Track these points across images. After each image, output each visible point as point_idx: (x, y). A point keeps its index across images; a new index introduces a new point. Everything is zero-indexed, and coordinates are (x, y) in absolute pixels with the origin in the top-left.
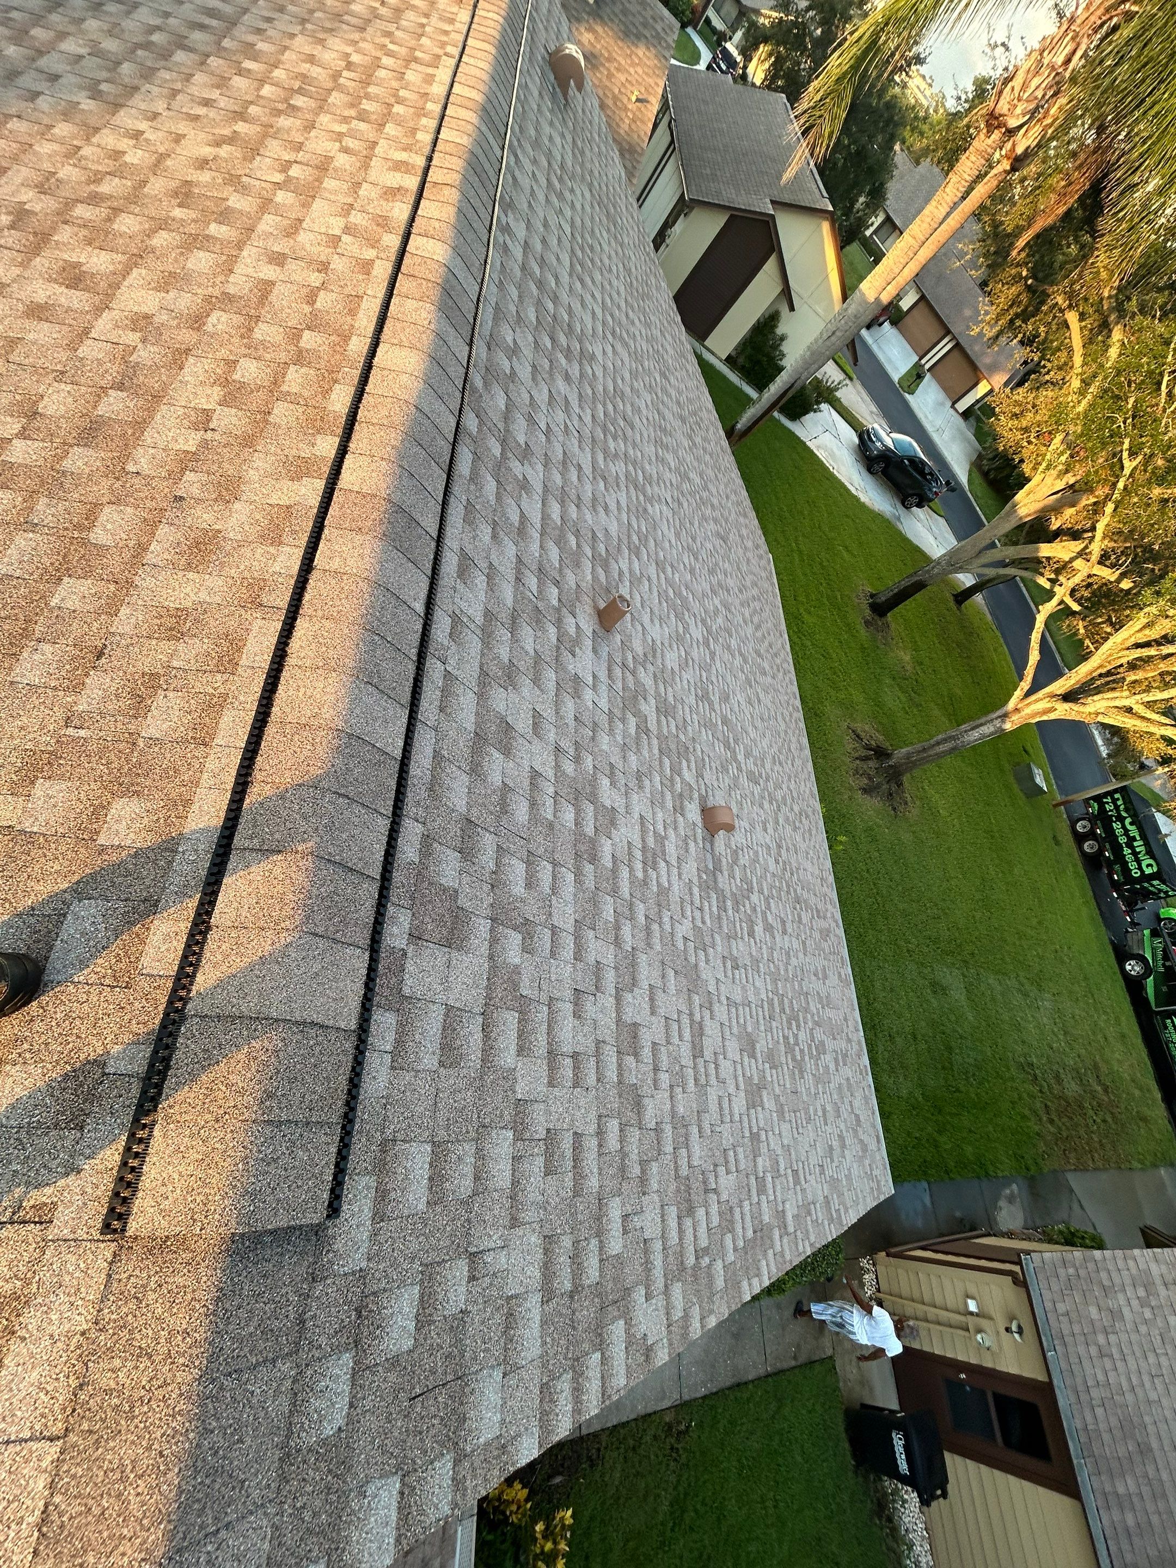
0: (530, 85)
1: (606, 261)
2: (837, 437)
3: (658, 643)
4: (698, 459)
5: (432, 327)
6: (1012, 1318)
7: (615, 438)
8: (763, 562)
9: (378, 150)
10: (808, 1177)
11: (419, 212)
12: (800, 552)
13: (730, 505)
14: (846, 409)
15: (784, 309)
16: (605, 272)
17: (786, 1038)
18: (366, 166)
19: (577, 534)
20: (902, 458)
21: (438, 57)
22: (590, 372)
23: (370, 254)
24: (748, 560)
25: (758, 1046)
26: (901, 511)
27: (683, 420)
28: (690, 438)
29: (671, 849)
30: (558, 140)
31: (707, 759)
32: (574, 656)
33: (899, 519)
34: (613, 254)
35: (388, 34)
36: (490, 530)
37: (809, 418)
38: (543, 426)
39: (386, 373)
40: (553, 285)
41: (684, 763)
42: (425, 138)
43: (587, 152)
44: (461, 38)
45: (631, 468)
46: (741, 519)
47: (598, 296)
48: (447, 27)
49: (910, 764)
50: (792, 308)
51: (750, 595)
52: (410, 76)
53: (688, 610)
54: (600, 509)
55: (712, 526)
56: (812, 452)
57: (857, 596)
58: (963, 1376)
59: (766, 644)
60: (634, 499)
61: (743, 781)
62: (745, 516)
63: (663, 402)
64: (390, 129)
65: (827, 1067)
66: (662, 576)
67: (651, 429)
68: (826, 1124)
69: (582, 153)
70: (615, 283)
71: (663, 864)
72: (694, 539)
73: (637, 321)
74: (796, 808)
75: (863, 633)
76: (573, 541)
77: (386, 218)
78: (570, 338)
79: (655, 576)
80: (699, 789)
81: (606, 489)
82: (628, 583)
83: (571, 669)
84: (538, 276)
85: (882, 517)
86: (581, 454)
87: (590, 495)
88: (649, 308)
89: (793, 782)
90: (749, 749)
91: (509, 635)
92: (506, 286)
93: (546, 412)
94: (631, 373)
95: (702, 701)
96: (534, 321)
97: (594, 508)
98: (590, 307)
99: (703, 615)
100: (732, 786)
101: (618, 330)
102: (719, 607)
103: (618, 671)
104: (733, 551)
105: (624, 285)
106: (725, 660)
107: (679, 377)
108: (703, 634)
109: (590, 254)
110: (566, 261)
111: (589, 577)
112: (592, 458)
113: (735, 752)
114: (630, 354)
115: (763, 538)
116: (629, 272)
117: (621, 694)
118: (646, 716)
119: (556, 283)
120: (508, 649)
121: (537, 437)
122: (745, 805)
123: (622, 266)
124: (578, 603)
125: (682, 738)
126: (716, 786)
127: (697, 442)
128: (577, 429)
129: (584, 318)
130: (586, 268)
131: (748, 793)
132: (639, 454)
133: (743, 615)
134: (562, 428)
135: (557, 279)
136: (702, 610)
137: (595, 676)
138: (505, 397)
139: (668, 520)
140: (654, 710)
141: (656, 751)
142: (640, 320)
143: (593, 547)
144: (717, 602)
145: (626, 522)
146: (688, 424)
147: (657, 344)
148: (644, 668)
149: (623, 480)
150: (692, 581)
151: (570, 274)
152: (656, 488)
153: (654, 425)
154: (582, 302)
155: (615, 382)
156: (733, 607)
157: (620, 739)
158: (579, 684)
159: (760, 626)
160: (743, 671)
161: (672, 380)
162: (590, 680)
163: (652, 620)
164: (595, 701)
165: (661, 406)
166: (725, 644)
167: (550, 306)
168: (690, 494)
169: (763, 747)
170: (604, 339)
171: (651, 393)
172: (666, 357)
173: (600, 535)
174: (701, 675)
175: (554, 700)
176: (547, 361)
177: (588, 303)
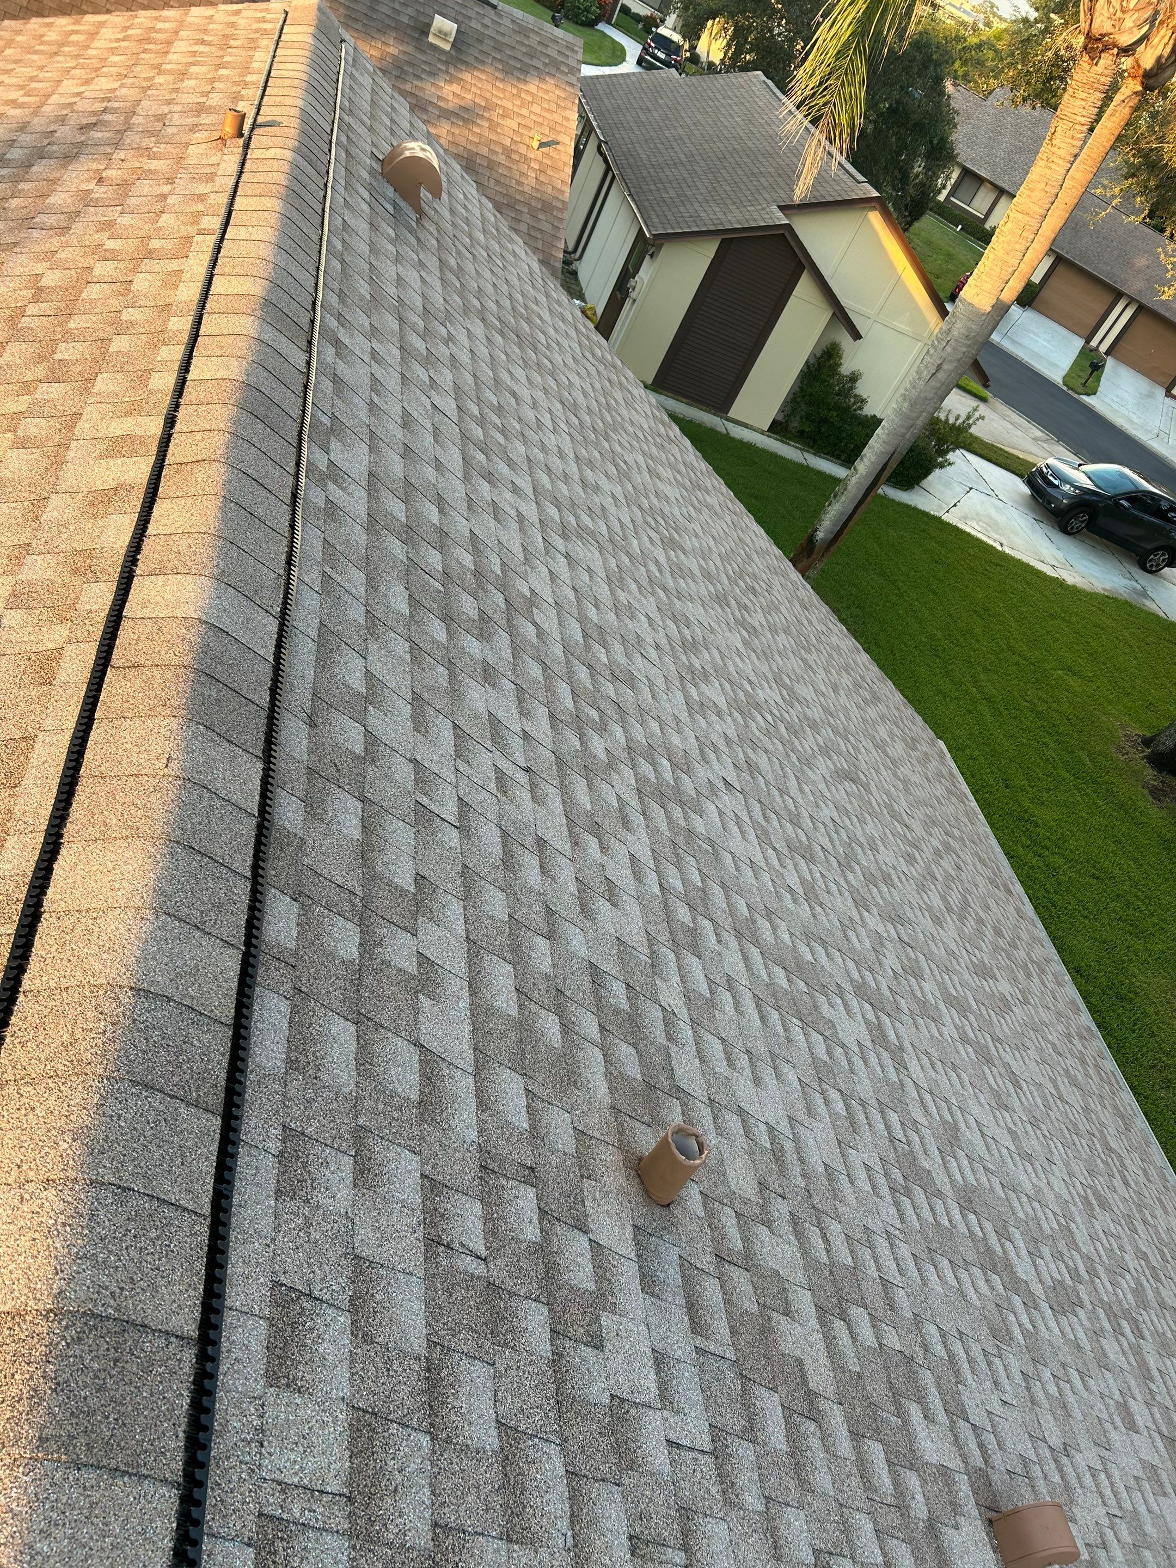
0: (351, 221)
1: (530, 415)
2: (992, 493)
3: (784, 1126)
4: (766, 656)
5: (175, 767)
7: (602, 728)
8: (934, 764)
9: (83, 427)
11: (151, 529)
12: (989, 699)
13: (843, 699)
14: (991, 447)
15: (845, 339)
16: (530, 434)
18: (57, 463)
19: (558, 1001)
20: (1115, 499)
21: (189, 239)
22: (530, 631)
23: (56, 635)
24: (906, 782)
26: (1144, 580)
27: (721, 599)
28: (742, 623)
30: (412, 276)
31: (958, 1349)
32: (599, 1347)
33: (1144, 594)
34: (540, 395)
35: (109, 225)
36: (347, 1162)
38: (450, 811)
39: (67, 923)
40: (435, 517)
41: (914, 1411)
42: (165, 381)
43: (469, 267)
44: (223, 200)
46: (872, 713)
47: (524, 483)
48: (203, 189)
50: (856, 335)
51: (928, 854)
52: (141, 282)
53: (824, 990)
54: (602, 906)
55: (823, 766)
56: (956, 529)
57: (1119, 749)
59: (989, 933)
60: (664, 827)
61: (1050, 1328)
62: (877, 699)
63: (679, 596)
64: (104, 383)
66: (755, 952)
67: (668, 660)
69: (460, 272)
70: (551, 440)
72: (795, 821)
73: (603, 482)
75: (1153, 812)
76: (552, 1029)
77: (89, 553)
78: (481, 594)
79: (741, 965)
80: (965, 1458)
81: (604, 848)
82: (690, 1033)
83: (598, 1393)
84: (404, 520)
85: (1115, 599)
86: (542, 812)
87: (573, 888)
88: (620, 444)
89: (1140, 1227)
90: (1034, 1227)
91: (425, 1440)
92: (339, 579)
93: (452, 778)
94: (609, 581)
95: (908, 1193)
96: (404, 608)
97: (586, 911)
98: (513, 513)
99: (856, 976)
100: (1030, 1370)
101: (572, 520)
102: (881, 930)
103: (712, 1292)
104: (873, 788)
105: (570, 435)
106: (925, 1045)
107: (699, 530)
108: (867, 1022)
109: (498, 422)
110: (453, 459)
111: (602, 1089)
112: (564, 803)
113: (1009, 1266)
114: (601, 549)
115: (919, 719)
116: (574, 408)
117: (730, 1354)
118: (800, 1362)
119: (441, 511)
120: (427, 1491)
121: (441, 844)
122: (1071, 1399)
123: (559, 406)
124: (586, 1183)
125: (892, 1340)
126: (998, 1409)
127: (756, 624)
128: (523, 765)
129: (504, 540)
130: (495, 449)
131: (1066, 1355)
132: (655, 726)
133: (930, 909)
134: (492, 786)
135: (440, 502)
136: (851, 965)
137: (660, 1360)
138: (359, 805)
139: (739, 821)
140: (814, 1323)
141: (845, 1447)
142: (607, 475)
143: (599, 1007)
144: (873, 921)
145: (657, 891)
146: (733, 602)
147: (647, 497)
148: (768, 1224)
149: (634, 802)
150: (814, 916)
151: (466, 478)
152: (701, 772)
153: (672, 648)
154: (497, 512)
155: (582, 619)
156: (907, 908)
157: (753, 1501)
158: (623, 1420)
159: (966, 905)
160: (965, 1040)
161: (688, 542)
162: (649, 1383)
163: (757, 1081)
164: (672, 1436)
165: (678, 604)
166: (914, 1006)
167: (434, 559)
168: (768, 734)
169: (1058, 1196)
170: (547, 553)
171: (653, 593)
172: (666, 509)
173: (608, 966)
174: (888, 1127)
175: (570, 1542)
176: (441, 669)
177: (507, 509)
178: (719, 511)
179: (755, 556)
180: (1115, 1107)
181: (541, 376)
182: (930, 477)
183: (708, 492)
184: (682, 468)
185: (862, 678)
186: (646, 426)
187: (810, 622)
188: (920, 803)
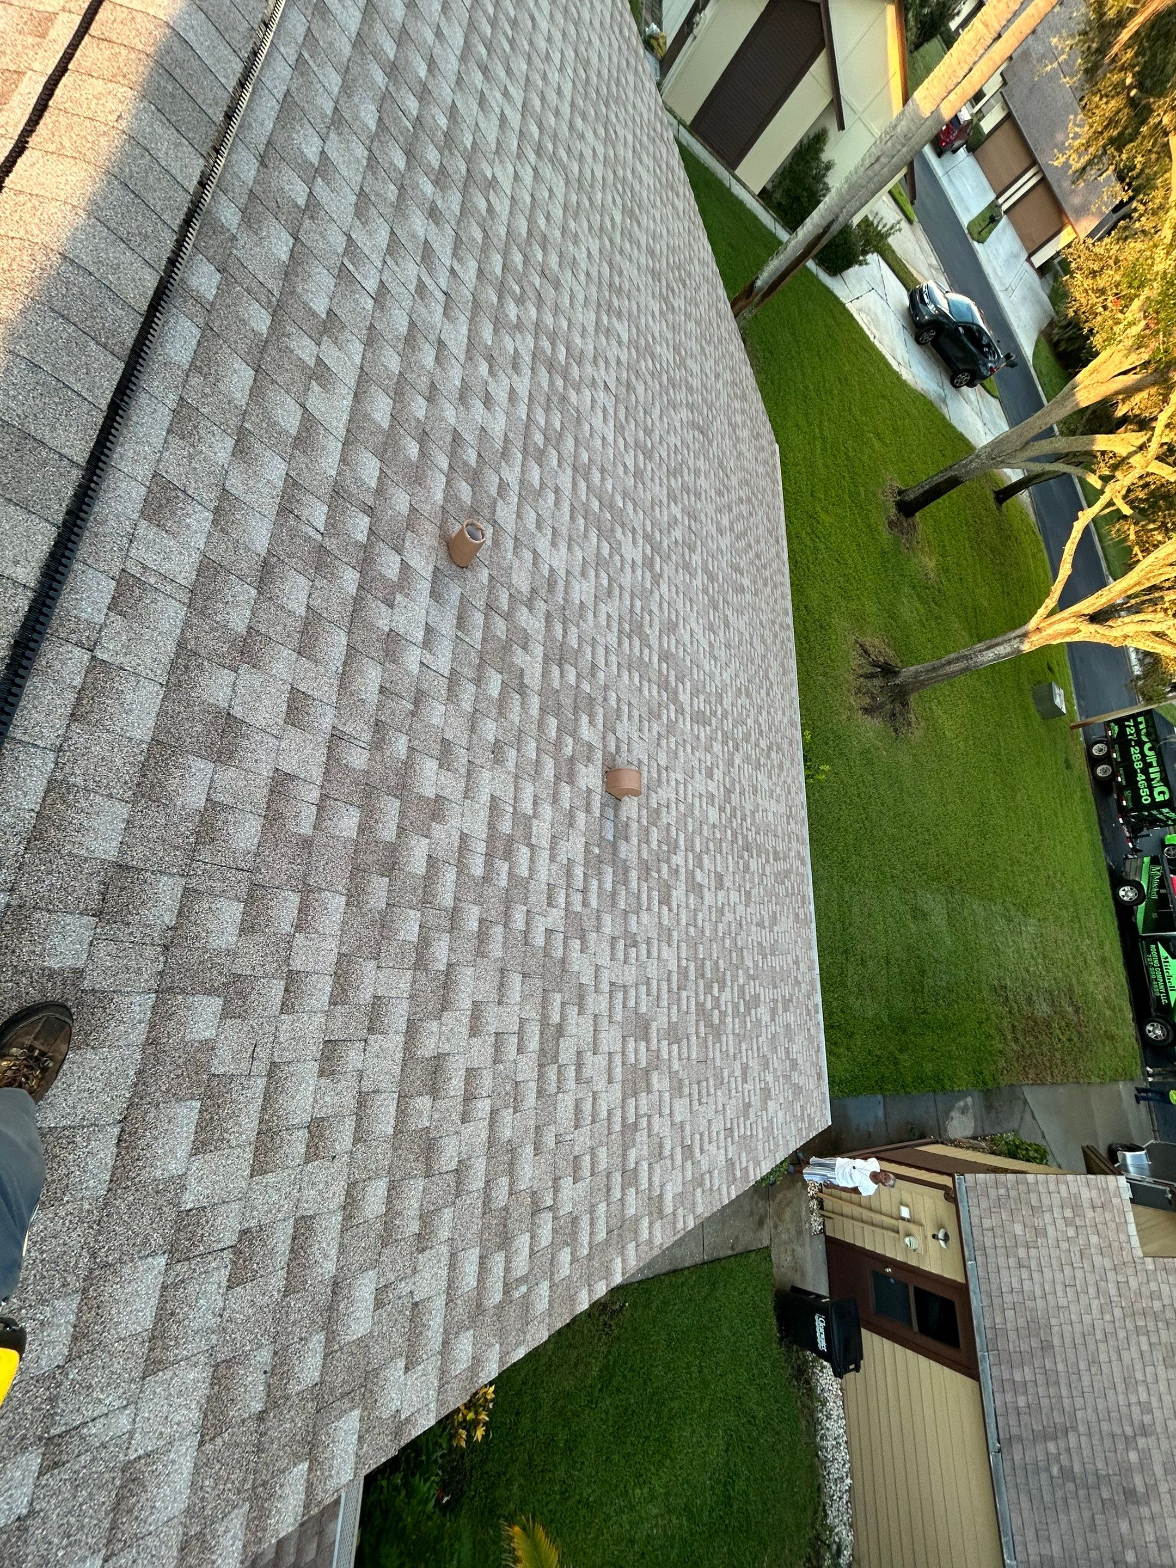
1: (542, 45)
2: (884, 297)
3: (562, 573)
4: (674, 329)
5: (123, 124)
6: (941, 1226)
7: (520, 301)
8: (763, 455)
10: (706, 1147)
12: (824, 439)
13: (720, 385)
14: (899, 261)
15: (832, 128)
16: (536, 60)
17: (700, 1006)
19: (423, 438)
20: (957, 325)
22: (483, 205)
23: (55, 3)
24: (740, 454)
25: (654, 1025)
26: (949, 390)
27: (656, 275)
28: (666, 300)
29: (542, 830)
31: (625, 708)
32: (391, 607)
33: (944, 401)
34: (557, 36)
36: (230, 441)
37: (854, 271)
38: (371, 285)
40: (423, 72)
41: (585, 719)
45: (546, 344)
46: (737, 404)
47: (517, 94)
49: (918, 684)
50: (841, 126)
51: (734, 496)
53: (623, 525)
54: (477, 404)
55: (684, 414)
56: (852, 316)
57: (884, 492)
58: (889, 1270)
59: (751, 554)
60: (545, 384)
61: (686, 725)
62: (744, 398)
63: (621, 252)
65: (759, 1021)
66: (583, 485)
67: (594, 289)
68: (745, 1081)
70: (554, 76)
71: (525, 851)
72: (648, 432)
73: (589, 135)
74: (763, 744)
75: (885, 534)
76: (413, 449)
78: (446, 152)
79: (570, 485)
80: (605, 746)
81: (491, 372)
82: (516, 500)
83: (383, 624)
84: (392, 57)
85: (925, 398)
86: (448, 326)
87: (458, 383)
88: (617, 116)
89: (764, 713)
90: (700, 685)
91: (254, 592)
92: (315, 69)
93: (380, 265)
94: (565, 208)
95: (630, 637)
96: (372, 125)
97: (462, 399)
98: (498, 110)
99: (649, 529)
100: (664, 733)
101: (550, 146)
102: (679, 516)
103: (478, 618)
104: (715, 444)
105: (574, 82)
106: (678, 582)
107: (658, 216)
108: (644, 553)
109: (510, 33)
110: (456, 37)
111: (439, 496)
112: (470, 330)
113: (676, 693)
114: (567, 183)
115: (769, 425)
116: (587, 64)
117: (479, 647)
118: (522, 670)
119: (430, 70)
120: (249, 612)
121: (356, 302)
122: (681, 753)
123: (572, 53)
124: (409, 533)
125: (586, 687)
126: (635, 738)
127: (676, 305)
128: (444, 289)
129: (482, 125)
130: (499, 51)
131: (688, 737)
132: (565, 324)
133: (718, 523)
134: (412, 288)
135: (432, 64)
136: (648, 522)
137: (429, 629)
138: (291, 241)
139: (605, 410)
140: (540, 659)
141: (535, 711)
142: (595, 132)
143: (453, 454)
144: (676, 510)
145: (524, 417)
146: (664, 282)
147: (624, 168)
148: (531, 609)
149: (528, 358)
150: (635, 487)
151: (463, 59)
152: (589, 369)
153: (600, 283)
154: (482, 102)
155: (531, 220)
156: (703, 515)
157: (467, 706)
158: (397, 642)
159: (744, 534)
160: (705, 591)
161: (644, 221)
162: (419, 636)
163: (554, 544)
164: (425, 661)
165: (618, 257)
166: (681, 562)
167: (412, 105)
168: (652, 375)
169: (722, 680)
170: (519, 157)
171: (600, 238)
172: (637, 187)
173: (469, 437)
174: (632, 605)
175: (340, 671)
176: (392, 187)
177: (494, 104)
178: (681, 214)
179: (696, 262)
180: (783, 663)
181: (565, 20)
182: (851, 271)
183: (678, 195)
184: (664, 166)
185: (741, 381)
186: (645, 116)
187: (718, 327)
188: (743, 469)
